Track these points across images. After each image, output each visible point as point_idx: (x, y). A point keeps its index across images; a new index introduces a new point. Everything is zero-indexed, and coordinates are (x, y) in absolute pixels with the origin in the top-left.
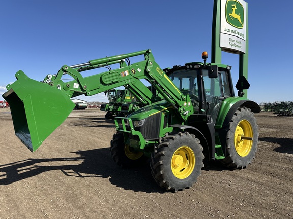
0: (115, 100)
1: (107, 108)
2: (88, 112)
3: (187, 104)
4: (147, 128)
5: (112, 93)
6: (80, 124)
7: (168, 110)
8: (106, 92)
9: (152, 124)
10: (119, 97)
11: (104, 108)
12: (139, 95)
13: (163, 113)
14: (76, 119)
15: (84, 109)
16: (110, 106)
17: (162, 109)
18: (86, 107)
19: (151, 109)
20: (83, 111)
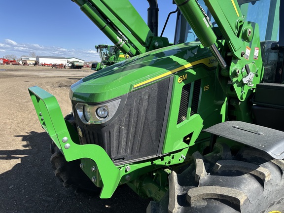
0: (107, 58)
1: (98, 67)
2: (84, 71)
3: (252, 53)
4: (128, 126)
5: (104, 50)
6: (66, 86)
7: (194, 68)
8: (97, 48)
9: (143, 113)
10: (112, 55)
11: (95, 68)
12: (115, 29)
13: (178, 79)
14: (65, 78)
15: (81, 68)
16: (102, 65)
17: (178, 65)
18: (83, 67)
19: (142, 66)
20: (78, 71)
